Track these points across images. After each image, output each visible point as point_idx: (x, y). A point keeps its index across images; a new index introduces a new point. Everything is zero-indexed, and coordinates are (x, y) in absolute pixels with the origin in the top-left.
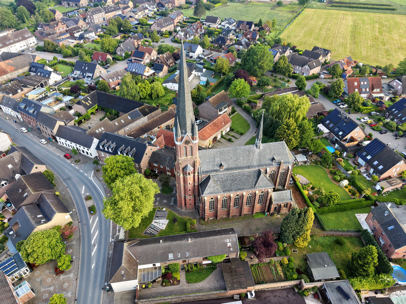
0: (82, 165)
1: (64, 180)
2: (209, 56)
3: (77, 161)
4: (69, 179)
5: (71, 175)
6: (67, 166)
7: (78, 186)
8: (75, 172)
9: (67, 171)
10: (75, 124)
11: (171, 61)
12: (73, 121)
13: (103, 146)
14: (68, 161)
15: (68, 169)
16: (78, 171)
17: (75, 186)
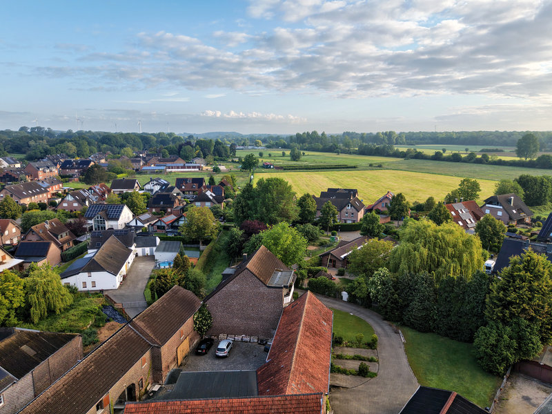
2: (152, 223)
11: (65, 236)
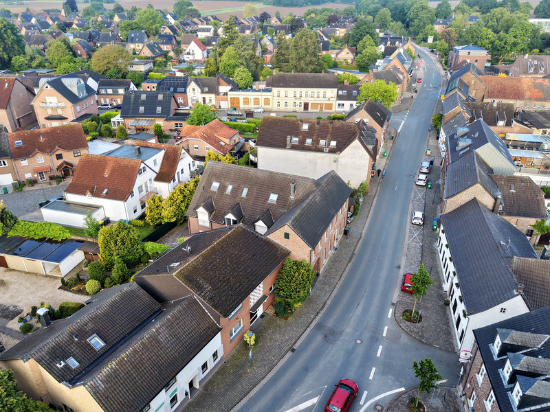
0: (404, 339)
1: (319, 326)
3: (410, 316)
4: (331, 336)
5: (348, 330)
6: (376, 301)
7: (310, 379)
8: (367, 335)
9: (359, 311)
10: (530, 233)
12: (532, 221)
13: (505, 349)
14: (396, 295)
15: (365, 311)
16: (375, 339)
17: (306, 369)
